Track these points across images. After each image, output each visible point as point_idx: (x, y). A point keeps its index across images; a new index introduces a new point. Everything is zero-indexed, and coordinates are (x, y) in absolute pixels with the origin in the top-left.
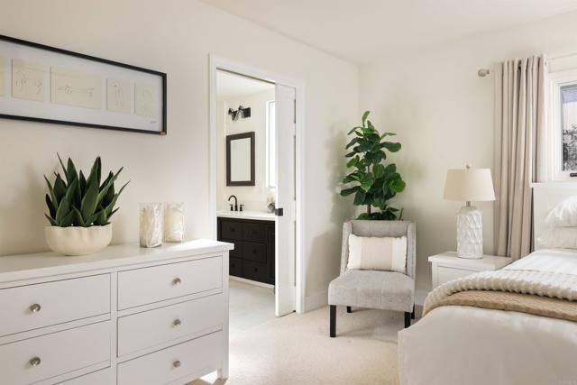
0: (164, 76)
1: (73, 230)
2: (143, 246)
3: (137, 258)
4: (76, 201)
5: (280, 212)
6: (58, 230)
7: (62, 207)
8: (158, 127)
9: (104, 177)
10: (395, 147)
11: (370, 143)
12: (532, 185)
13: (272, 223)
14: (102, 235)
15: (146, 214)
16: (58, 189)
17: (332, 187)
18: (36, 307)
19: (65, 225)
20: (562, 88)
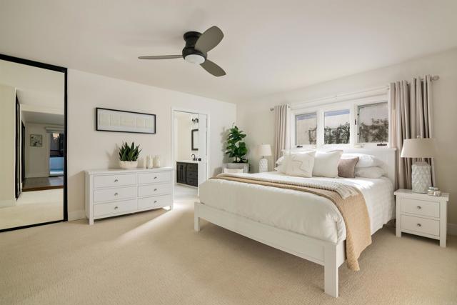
0: (155, 116)
1: (126, 162)
2: (147, 168)
3: (145, 170)
4: (127, 154)
5: (200, 160)
6: (122, 162)
7: (123, 156)
8: (153, 132)
9: (135, 148)
10: (244, 136)
11: (236, 135)
12: (283, 150)
13: (197, 164)
14: (134, 164)
15: (148, 158)
16: (123, 151)
17: (223, 150)
18: (116, 180)
19: (124, 160)
20: (296, 116)
